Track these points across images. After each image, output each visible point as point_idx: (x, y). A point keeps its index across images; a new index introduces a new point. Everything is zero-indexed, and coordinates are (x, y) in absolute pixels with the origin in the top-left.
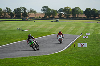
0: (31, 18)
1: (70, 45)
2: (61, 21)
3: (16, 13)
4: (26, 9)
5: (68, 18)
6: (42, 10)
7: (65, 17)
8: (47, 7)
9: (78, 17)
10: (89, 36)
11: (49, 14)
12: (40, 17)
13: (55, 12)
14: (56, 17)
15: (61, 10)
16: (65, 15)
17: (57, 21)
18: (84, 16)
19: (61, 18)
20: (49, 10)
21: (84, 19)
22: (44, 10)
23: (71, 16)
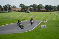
0: (13, 11)
1: (36, 26)
2: (31, 13)
3: (4, 8)
4: (10, 6)
5: (35, 11)
6: (20, 6)
7: (33, 10)
8: (23, 4)
9: (41, 10)
10: (47, 21)
11: (24, 8)
12: (18, 10)
13: (27, 7)
14: (28, 10)
15: (31, 6)
16: (34, 9)
17: (29, 12)
18: (44, 9)
19: (31, 10)
20: (24, 6)
21: (45, 11)
22: (21, 6)
23: (37, 10)
